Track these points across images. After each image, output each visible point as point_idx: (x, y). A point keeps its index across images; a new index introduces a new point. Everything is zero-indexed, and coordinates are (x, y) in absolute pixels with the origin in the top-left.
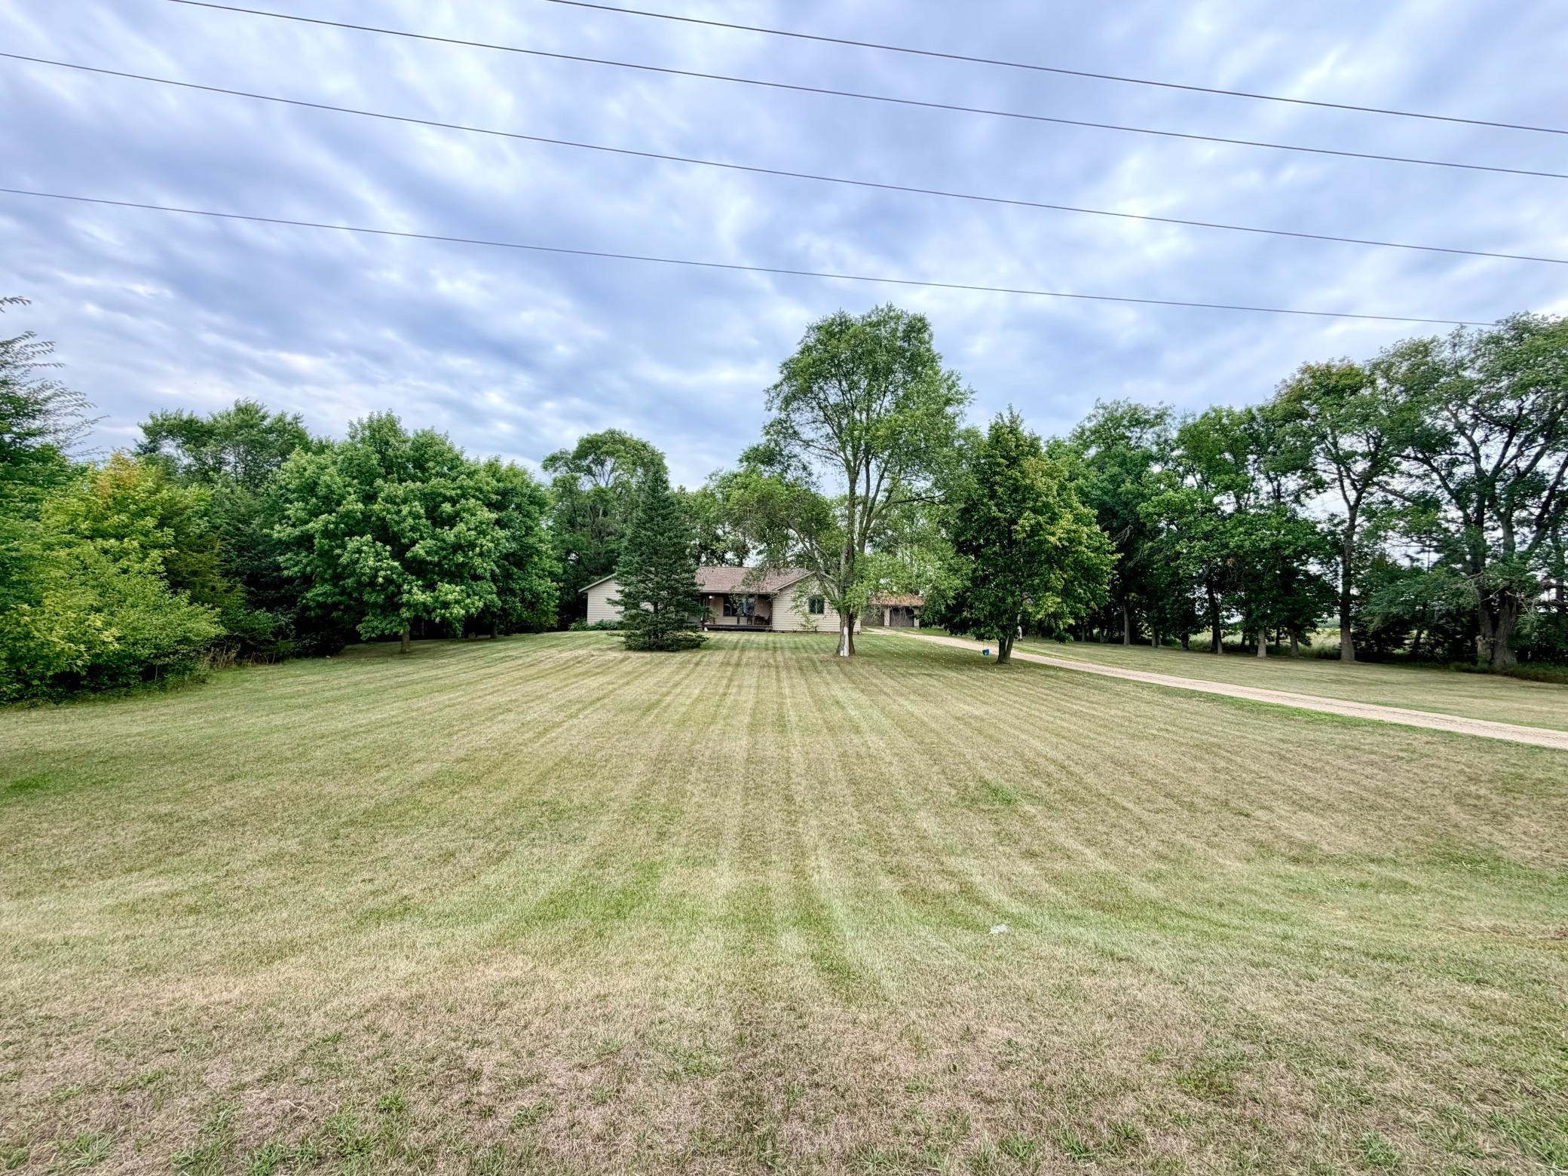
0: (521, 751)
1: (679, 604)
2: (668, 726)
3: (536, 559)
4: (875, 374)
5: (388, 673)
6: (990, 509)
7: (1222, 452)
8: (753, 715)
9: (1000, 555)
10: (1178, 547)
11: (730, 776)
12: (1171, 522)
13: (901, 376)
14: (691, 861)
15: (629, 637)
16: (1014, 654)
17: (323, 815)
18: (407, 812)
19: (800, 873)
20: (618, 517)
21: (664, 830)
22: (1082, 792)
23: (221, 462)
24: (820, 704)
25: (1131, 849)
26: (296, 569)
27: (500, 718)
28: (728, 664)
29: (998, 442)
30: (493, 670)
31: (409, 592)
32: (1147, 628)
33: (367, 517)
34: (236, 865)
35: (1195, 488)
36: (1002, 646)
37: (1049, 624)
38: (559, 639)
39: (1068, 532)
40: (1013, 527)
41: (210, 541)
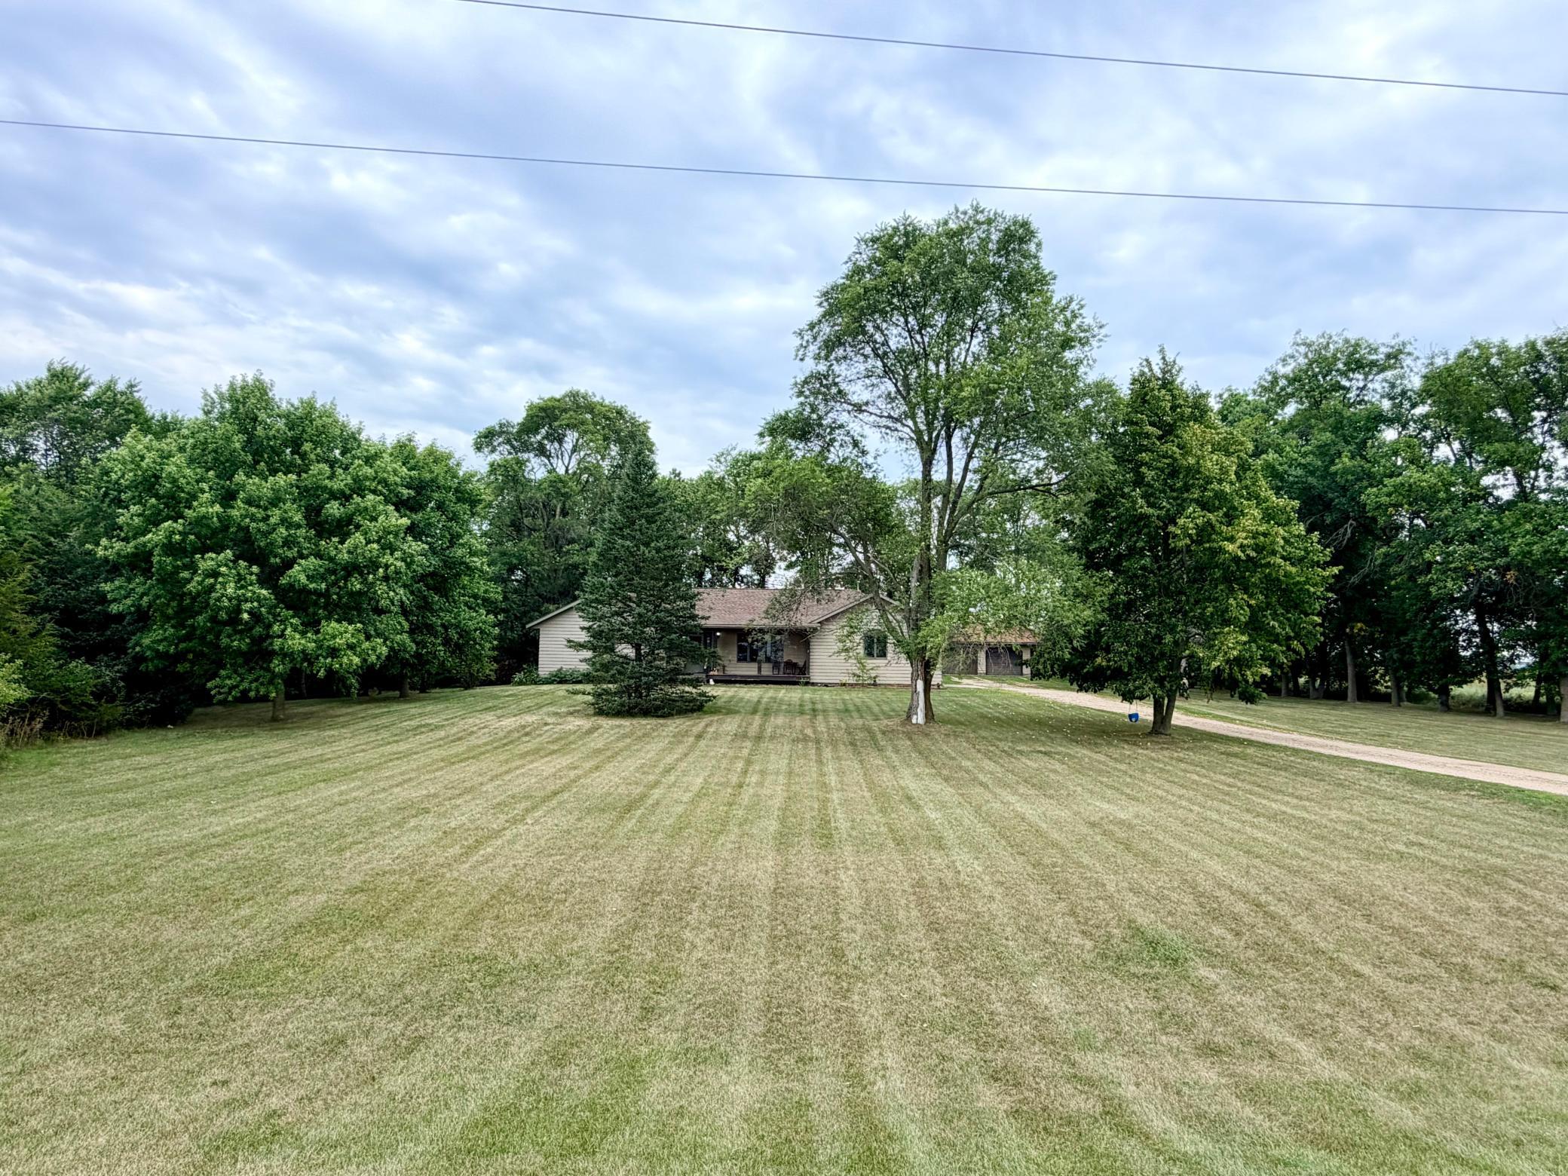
0: (443, 876)
1: (671, 647)
2: (658, 837)
3: (465, 580)
4: (955, 305)
5: (253, 751)
6: (1134, 502)
7: (1491, 408)
8: (783, 820)
9: (1152, 572)
10: (1427, 556)
11: (747, 917)
12: (1416, 515)
13: (995, 306)
14: (691, 1056)
15: (599, 695)
16: (1179, 718)
17: (158, 975)
18: (278, 971)
19: (856, 1079)
20: (583, 517)
21: (652, 1003)
22: (1290, 947)
23: (26, 449)
24: (883, 801)
25: (1369, 1043)
26: (129, 602)
27: (413, 823)
28: (745, 736)
29: (1144, 401)
30: (403, 747)
31: (282, 635)
32: (1383, 676)
33: (225, 523)
34: (36, 1056)
35: (1452, 463)
36: (1158, 706)
37: (1231, 674)
38: (497, 697)
39: (1255, 535)
40: (1171, 528)
41: (9, 562)
